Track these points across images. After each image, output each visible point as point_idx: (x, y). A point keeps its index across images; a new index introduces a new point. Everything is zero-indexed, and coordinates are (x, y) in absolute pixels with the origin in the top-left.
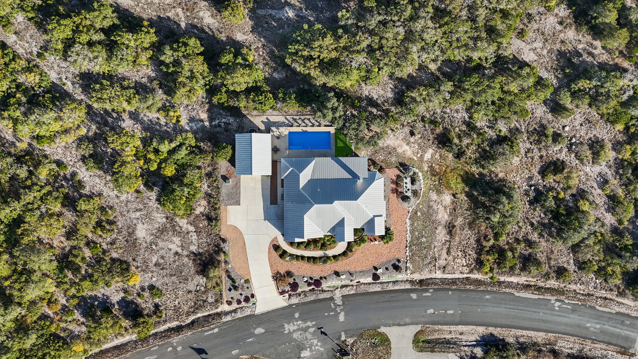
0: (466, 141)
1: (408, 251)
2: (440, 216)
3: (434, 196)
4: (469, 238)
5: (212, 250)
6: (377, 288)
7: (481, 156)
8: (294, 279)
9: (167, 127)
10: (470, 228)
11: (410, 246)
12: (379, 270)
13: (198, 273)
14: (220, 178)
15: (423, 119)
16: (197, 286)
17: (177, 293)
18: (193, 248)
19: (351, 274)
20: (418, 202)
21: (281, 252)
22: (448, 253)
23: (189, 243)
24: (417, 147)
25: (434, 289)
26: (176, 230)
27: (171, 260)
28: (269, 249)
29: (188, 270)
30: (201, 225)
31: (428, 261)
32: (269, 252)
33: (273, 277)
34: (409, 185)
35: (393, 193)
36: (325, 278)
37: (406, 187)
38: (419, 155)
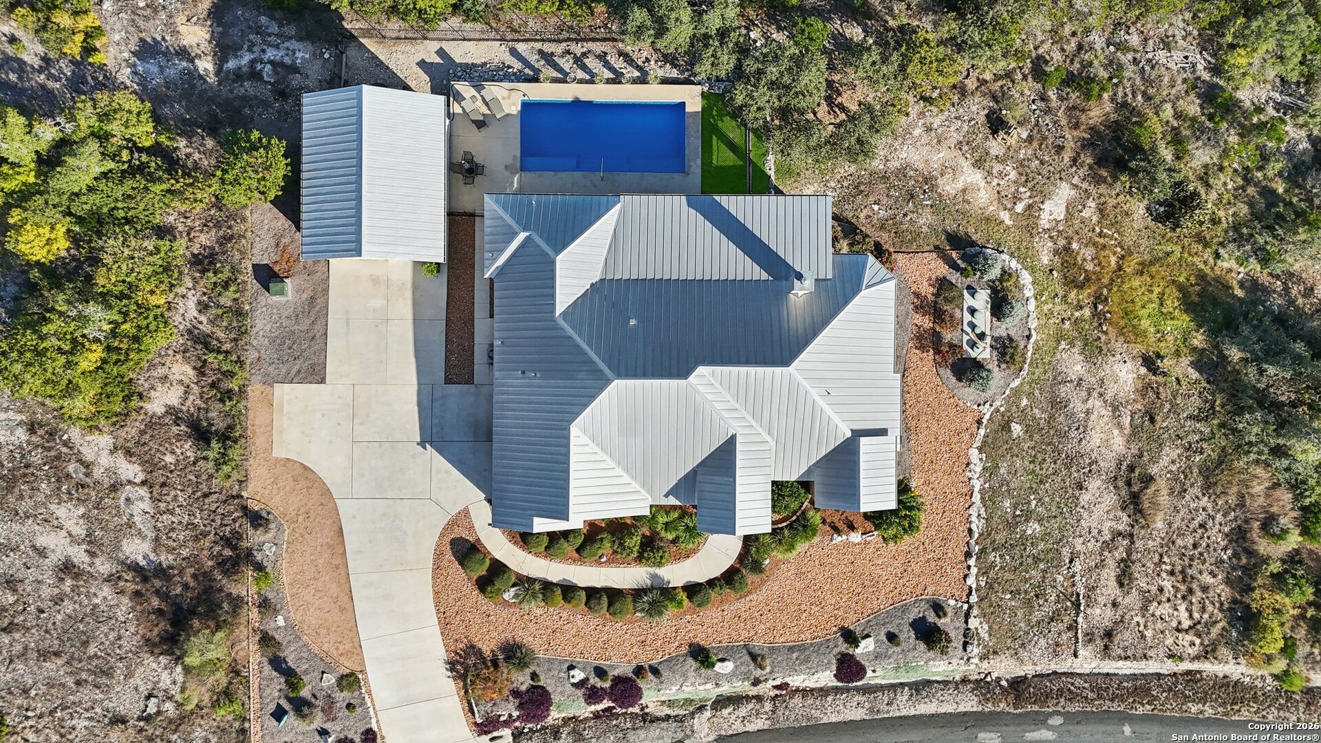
0: (1201, 156)
1: (974, 571)
2: (1095, 438)
3: (1074, 364)
4: (1201, 526)
5: (211, 557)
6: (852, 710)
7: (1256, 216)
8: (534, 676)
9: (50, 76)
10: (1207, 487)
11: (983, 551)
12: (863, 643)
13: (151, 646)
14: (248, 277)
15: (1039, 70)
16: (148, 697)
17: (69, 723)
18: (137, 549)
19: (754, 657)
20: (1017, 382)
21: (482, 571)
22: (1124, 579)
23: (119, 529)
24: (1013, 175)
25: (1067, 716)
26: (68, 476)
27: (46, 592)
28: (438, 555)
29: (112, 636)
30: (169, 459)
31: (1048, 609)
32: (437, 568)
33: (452, 665)
34: (984, 320)
35: (922, 348)
36: (655, 671)
37: (973, 326)
38: (1019, 208)
